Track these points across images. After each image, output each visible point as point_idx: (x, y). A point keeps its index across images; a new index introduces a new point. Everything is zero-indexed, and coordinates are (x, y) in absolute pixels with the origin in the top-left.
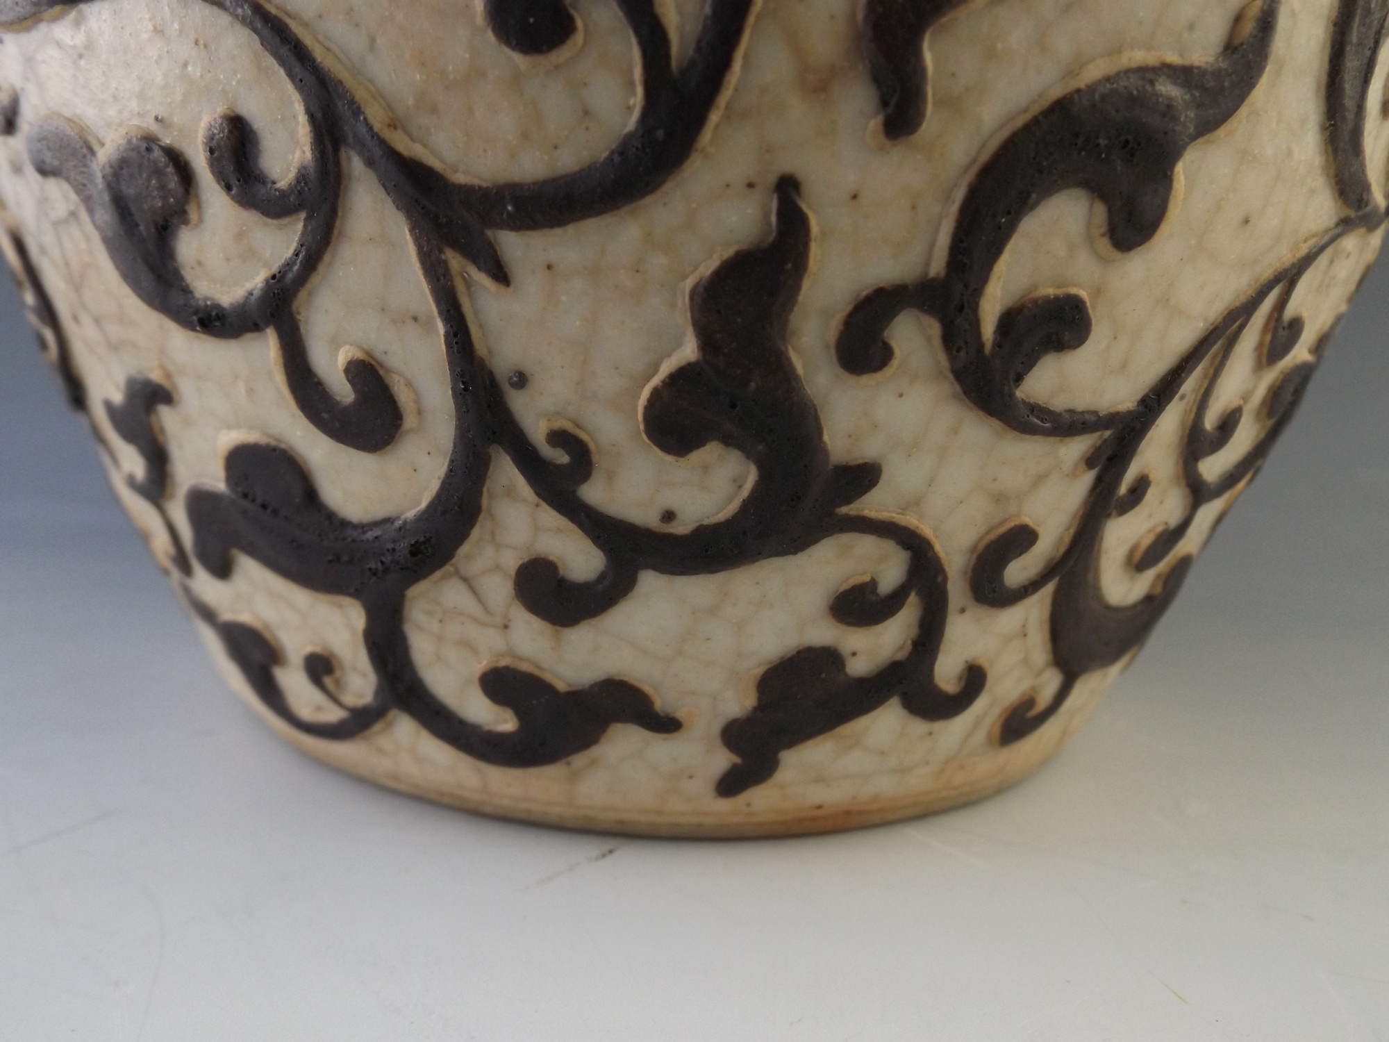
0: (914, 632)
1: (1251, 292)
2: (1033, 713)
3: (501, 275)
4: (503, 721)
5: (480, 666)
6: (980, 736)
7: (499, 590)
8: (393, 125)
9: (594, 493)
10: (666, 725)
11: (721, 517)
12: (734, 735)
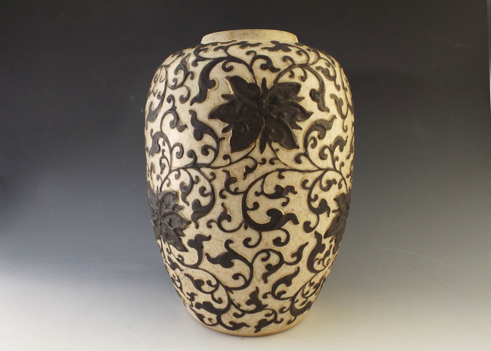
0: (274, 316)
1: (305, 284)
2: (291, 321)
3: (233, 293)
4: (231, 326)
5: (229, 321)
6: (285, 324)
7: (231, 315)
8: (224, 283)
9: (241, 308)
10: (249, 326)
11: (253, 310)
12: (256, 327)
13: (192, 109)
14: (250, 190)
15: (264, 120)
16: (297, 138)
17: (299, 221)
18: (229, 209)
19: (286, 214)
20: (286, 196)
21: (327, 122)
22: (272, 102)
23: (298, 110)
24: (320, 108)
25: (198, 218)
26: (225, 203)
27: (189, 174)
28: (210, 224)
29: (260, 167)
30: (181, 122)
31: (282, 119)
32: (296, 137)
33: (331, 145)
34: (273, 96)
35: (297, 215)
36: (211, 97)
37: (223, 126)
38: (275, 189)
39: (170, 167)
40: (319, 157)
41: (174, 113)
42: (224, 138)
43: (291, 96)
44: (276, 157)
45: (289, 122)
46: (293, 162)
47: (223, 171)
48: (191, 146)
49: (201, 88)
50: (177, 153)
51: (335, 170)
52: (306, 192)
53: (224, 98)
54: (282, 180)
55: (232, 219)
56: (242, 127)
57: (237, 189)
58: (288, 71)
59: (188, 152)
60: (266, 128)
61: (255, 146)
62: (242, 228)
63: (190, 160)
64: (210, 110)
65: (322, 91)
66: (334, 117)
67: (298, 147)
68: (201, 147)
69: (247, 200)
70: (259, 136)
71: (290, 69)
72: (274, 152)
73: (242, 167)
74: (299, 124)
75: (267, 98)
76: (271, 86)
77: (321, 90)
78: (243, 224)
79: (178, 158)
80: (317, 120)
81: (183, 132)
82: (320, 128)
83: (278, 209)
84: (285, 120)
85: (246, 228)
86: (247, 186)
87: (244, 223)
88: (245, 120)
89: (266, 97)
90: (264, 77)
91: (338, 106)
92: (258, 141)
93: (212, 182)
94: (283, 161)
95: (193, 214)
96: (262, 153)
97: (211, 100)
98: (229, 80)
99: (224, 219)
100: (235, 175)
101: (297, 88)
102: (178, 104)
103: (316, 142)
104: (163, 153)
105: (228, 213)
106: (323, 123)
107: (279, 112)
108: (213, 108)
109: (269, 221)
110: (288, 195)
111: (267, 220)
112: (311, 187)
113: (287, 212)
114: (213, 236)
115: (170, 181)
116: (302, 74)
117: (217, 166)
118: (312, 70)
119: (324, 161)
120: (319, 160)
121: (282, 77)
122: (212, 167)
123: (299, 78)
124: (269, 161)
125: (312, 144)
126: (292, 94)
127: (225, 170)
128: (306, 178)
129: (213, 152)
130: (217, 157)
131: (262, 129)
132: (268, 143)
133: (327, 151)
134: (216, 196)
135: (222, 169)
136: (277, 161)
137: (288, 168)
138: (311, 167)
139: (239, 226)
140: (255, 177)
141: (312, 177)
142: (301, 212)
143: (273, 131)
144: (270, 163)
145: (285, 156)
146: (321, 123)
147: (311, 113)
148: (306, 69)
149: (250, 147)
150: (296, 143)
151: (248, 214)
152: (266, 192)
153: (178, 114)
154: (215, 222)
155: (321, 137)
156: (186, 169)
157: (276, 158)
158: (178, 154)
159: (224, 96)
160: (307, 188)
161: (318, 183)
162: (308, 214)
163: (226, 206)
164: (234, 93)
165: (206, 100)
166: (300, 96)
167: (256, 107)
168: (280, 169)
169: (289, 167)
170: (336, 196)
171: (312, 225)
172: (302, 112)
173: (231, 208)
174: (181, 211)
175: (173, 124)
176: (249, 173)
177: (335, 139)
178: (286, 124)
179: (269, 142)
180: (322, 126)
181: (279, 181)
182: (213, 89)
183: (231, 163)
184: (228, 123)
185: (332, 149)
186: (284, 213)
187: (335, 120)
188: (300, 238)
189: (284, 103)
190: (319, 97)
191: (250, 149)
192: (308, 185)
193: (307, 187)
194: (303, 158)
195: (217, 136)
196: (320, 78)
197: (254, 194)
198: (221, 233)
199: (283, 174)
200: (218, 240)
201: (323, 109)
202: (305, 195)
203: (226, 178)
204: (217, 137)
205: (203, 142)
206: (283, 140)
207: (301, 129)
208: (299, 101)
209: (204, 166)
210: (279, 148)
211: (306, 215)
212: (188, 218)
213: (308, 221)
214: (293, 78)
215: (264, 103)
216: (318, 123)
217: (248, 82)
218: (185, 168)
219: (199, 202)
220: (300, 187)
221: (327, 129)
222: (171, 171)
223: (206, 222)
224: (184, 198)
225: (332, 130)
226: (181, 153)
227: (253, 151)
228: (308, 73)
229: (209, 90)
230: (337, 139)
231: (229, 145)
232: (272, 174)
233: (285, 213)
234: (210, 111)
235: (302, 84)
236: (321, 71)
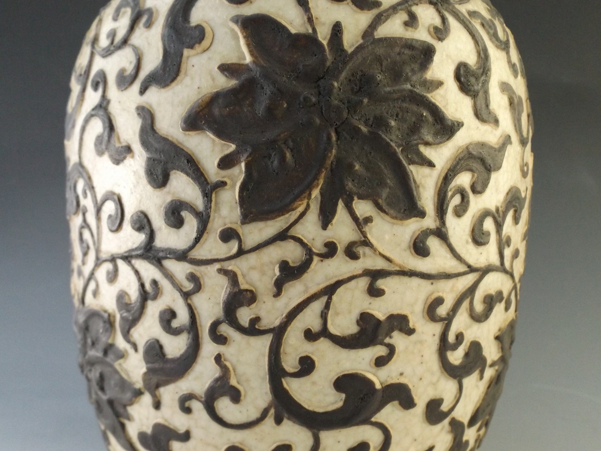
13: (145, 105)
14: (290, 324)
15: (334, 138)
16: (421, 189)
17: (416, 400)
18: (235, 372)
19: (384, 386)
20: (387, 340)
21: (493, 150)
22: (356, 88)
23: (424, 114)
24: (478, 115)
25: (158, 386)
26: (223, 354)
27: (137, 272)
28: (187, 404)
29: (320, 264)
30: (119, 139)
31: (383, 136)
32: (417, 187)
33: (497, 210)
34: (362, 71)
35: (411, 387)
36: (192, 71)
37: (222, 151)
38: (358, 322)
39: (98, 251)
40: (470, 240)
41: (102, 115)
42: (224, 184)
43: (410, 74)
44: (363, 239)
45: (402, 145)
46: (408, 252)
47: (220, 271)
48: (140, 200)
49: (167, 47)
50: (110, 216)
51: (502, 268)
52: (437, 328)
53: (226, 73)
54: (378, 299)
55: (242, 398)
56: (274, 153)
57: (256, 320)
58: (401, 10)
59: (132, 216)
60: (339, 160)
61: (308, 207)
62: (270, 421)
63: (140, 238)
64: (188, 107)
65: (483, 72)
66: (507, 140)
67: (422, 214)
68: (163, 207)
69: (284, 350)
70: (318, 180)
71: (407, 5)
72: (358, 227)
73: (271, 263)
74: (427, 152)
75: (344, 75)
76: (357, 45)
77: (480, 68)
78: (272, 411)
79: (112, 231)
80: (471, 144)
81: (121, 166)
82: (476, 165)
83: (363, 373)
84: (391, 140)
85: (278, 421)
86: (284, 315)
87: (275, 408)
88: (282, 136)
89: (340, 72)
90: (338, 20)
91: (515, 113)
92: (316, 193)
93: (191, 300)
94: (381, 249)
95: (145, 374)
96: (325, 226)
97: (192, 79)
98: (240, 24)
99: (222, 395)
100: (251, 285)
101: (425, 55)
102: (113, 92)
103: (465, 200)
104: (84, 214)
105: (233, 382)
106: (484, 153)
107: (375, 117)
108: (196, 100)
109: (340, 404)
110: (391, 337)
111: (336, 402)
112: (448, 314)
113: (386, 381)
114: (196, 433)
115: (97, 286)
116: (437, 22)
117: (204, 258)
118: (460, 14)
119: (482, 249)
120: (471, 247)
121: (385, 24)
122: (191, 258)
123: (429, 31)
124: (344, 249)
125: (456, 206)
126: (413, 70)
127: (226, 268)
128: (438, 292)
129: (196, 220)
130: (205, 235)
131: (329, 162)
132: (343, 200)
133: (489, 225)
134: (202, 334)
135: (217, 266)
136: (367, 250)
137: (393, 269)
138: (452, 265)
139: (262, 415)
140: (306, 291)
141: (452, 290)
142: (421, 379)
143: (357, 167)
144: (346, 256)
145: (387, 237)
146: (481, 153)
147: (460, 125)
148: (446, 10)
149: (293, 210)
150: (419, 203)
151: (285, 385)
152: (333, 329)
153: (112, 118)
154: (200, 401)
155: (479, 188)
156: (129, 259)
157: (364, 241)
158: (112, 221)
159: (225, 69)
160: (441, 320)
161: (466, 304)
162: (438, 381)
163: (228, 364)
164: (254, 62)
165: (179, 78)
166: (431, 79)
167: (314, 100)
168: (372, 270)
169: (397, 265)
170: (499, 330)
171: (445, 407)
172: (436, 120)
173: (241, 369)
174: (121, 361)
175: (101, 143)
176: (290, 281)
177: (507, 194)
178: (395, 150)
179: (345, 197)
180: (482, 161)
181: (370, 304)
182: (198, 48)
183: (241, 252)
184: (233, 144)
185: (500, 219)
186: (380, 382)
187: (509, 147)
188: (415, 440)
189: (389, 92)
190: (478, 84)
191: (293, 216)
192: (442, 311)
193: (439, 317)
194: (433, 243)
195: (206, 176)
196: (478, 39)
197: (303, 335)
198: (215, 427)
199: (381, 283)
200: (208, 444)
201: (485, 117)
202: (434, 335)
203: (228, 292)
204: (206, 180)
205: (169, 193)
206: (385, 193)
207: (431, 165)
208: (429, 90)
209: (171, 256)
210: (372, 215)
211: (434, 384)
212: (137, 382)
213: (438, 397)
214: (414, 29)
215: (335, 91)
216: (474, 153)
217: (293, 31)
218: (127, 258)
219: (161, 347)
220: (423, 317)
221: (492, 169)
222: (99, 262)
223: (177, 397)
224: (126, 330)
225: (501, 171)
226: (116, 218)
227: (301, 221)
228: (452, 21)
229: (186, 52)
230: (510, 195)
231: (236, 203)
232: (353, 283)
233: (381, 384)
234: (188, 109)
235: (438, 46)
236: (479, 21)
